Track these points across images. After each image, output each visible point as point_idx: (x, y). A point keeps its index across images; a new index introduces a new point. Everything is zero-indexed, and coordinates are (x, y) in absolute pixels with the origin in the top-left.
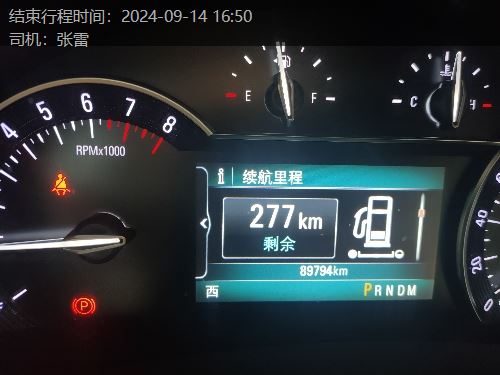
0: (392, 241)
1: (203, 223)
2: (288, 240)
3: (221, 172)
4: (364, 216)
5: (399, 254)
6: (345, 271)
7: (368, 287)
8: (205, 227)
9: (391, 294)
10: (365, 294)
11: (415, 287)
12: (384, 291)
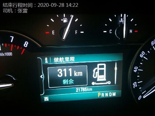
0: (106, 78)
1: (41, 77)
2: (71, 80)
3: (46, 59)
4: (96, 71)
5: (109, 83)
6: (91, 89)
7: (99, 94)
8: (42, 78)
9: (107, 96)
10: (99, 97)
11: (115, 93)
12: (105, 95)
